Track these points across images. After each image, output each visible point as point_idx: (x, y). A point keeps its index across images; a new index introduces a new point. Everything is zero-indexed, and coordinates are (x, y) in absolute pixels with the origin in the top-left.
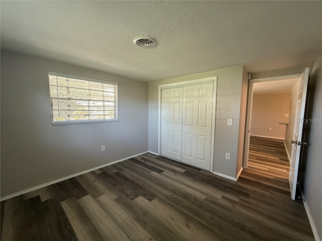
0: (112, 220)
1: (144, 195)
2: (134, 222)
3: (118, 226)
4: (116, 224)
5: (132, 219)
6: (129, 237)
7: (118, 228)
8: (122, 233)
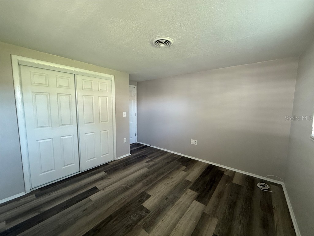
0: (179, 223)
1: (142, 201)
2: (176, 204)
3: (183, 216)
4: (181, 218)
5: (173, 207)
6: (189, 206)
7: (185, 214)
8: (188, 211)
